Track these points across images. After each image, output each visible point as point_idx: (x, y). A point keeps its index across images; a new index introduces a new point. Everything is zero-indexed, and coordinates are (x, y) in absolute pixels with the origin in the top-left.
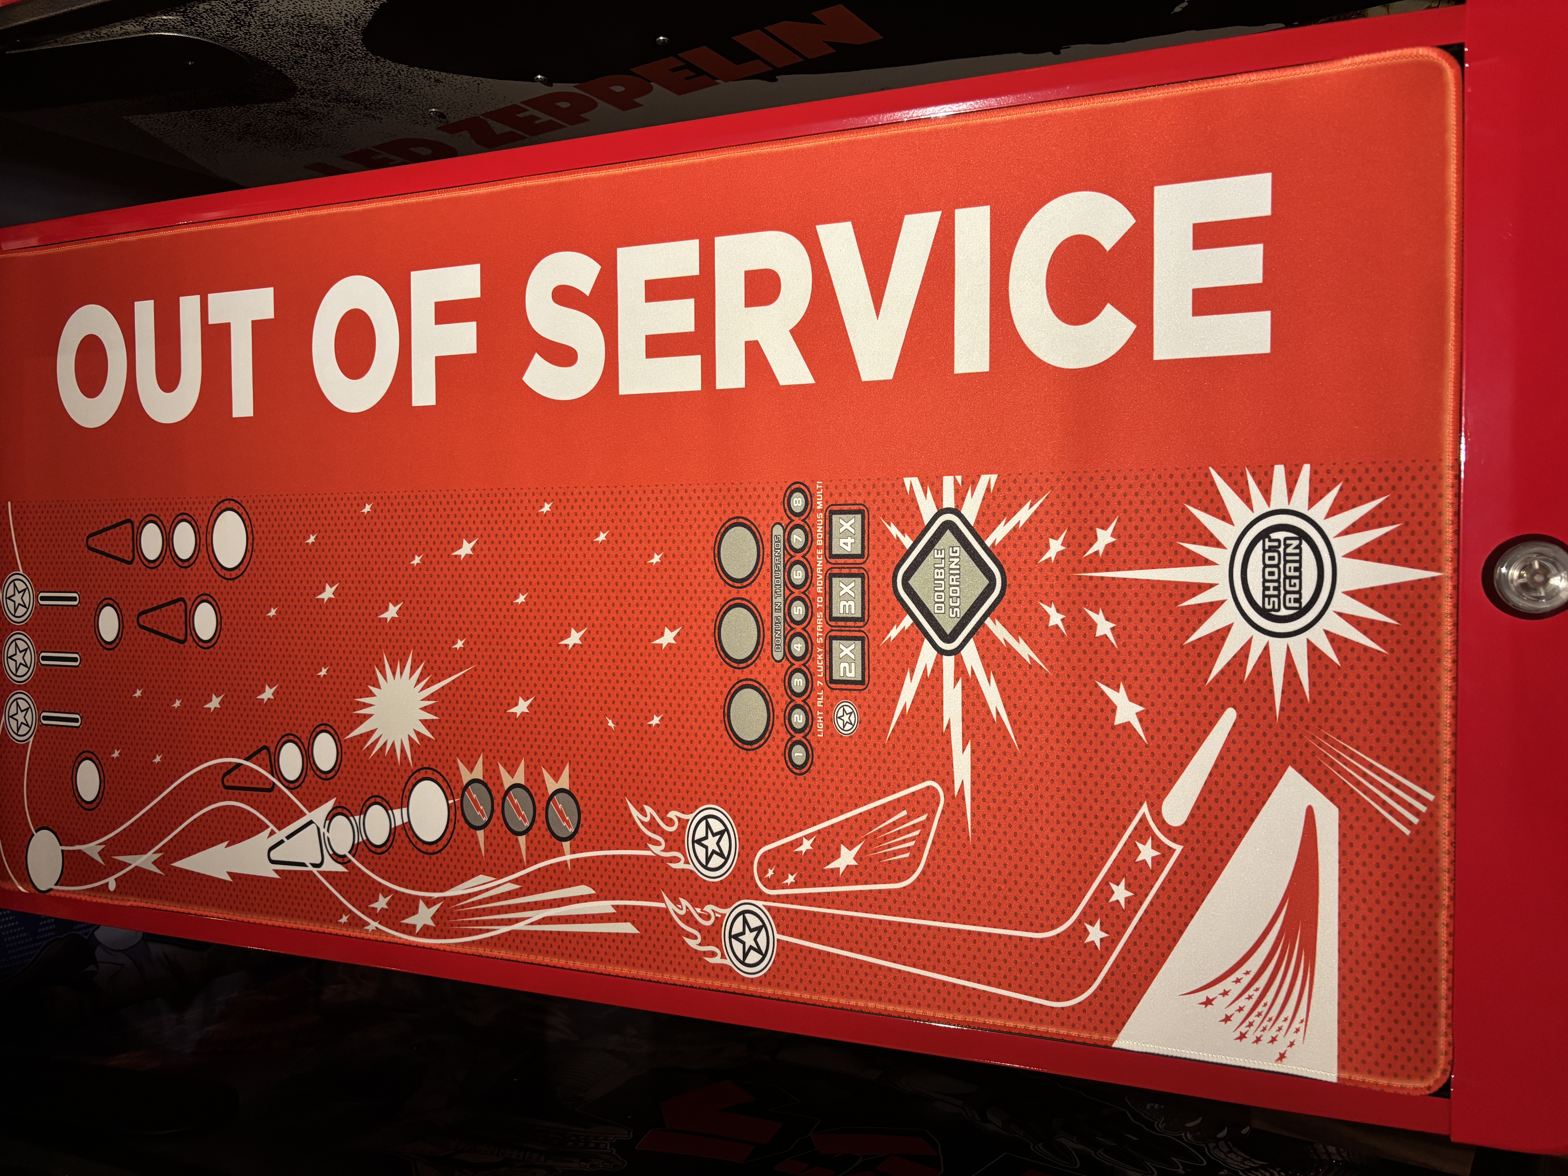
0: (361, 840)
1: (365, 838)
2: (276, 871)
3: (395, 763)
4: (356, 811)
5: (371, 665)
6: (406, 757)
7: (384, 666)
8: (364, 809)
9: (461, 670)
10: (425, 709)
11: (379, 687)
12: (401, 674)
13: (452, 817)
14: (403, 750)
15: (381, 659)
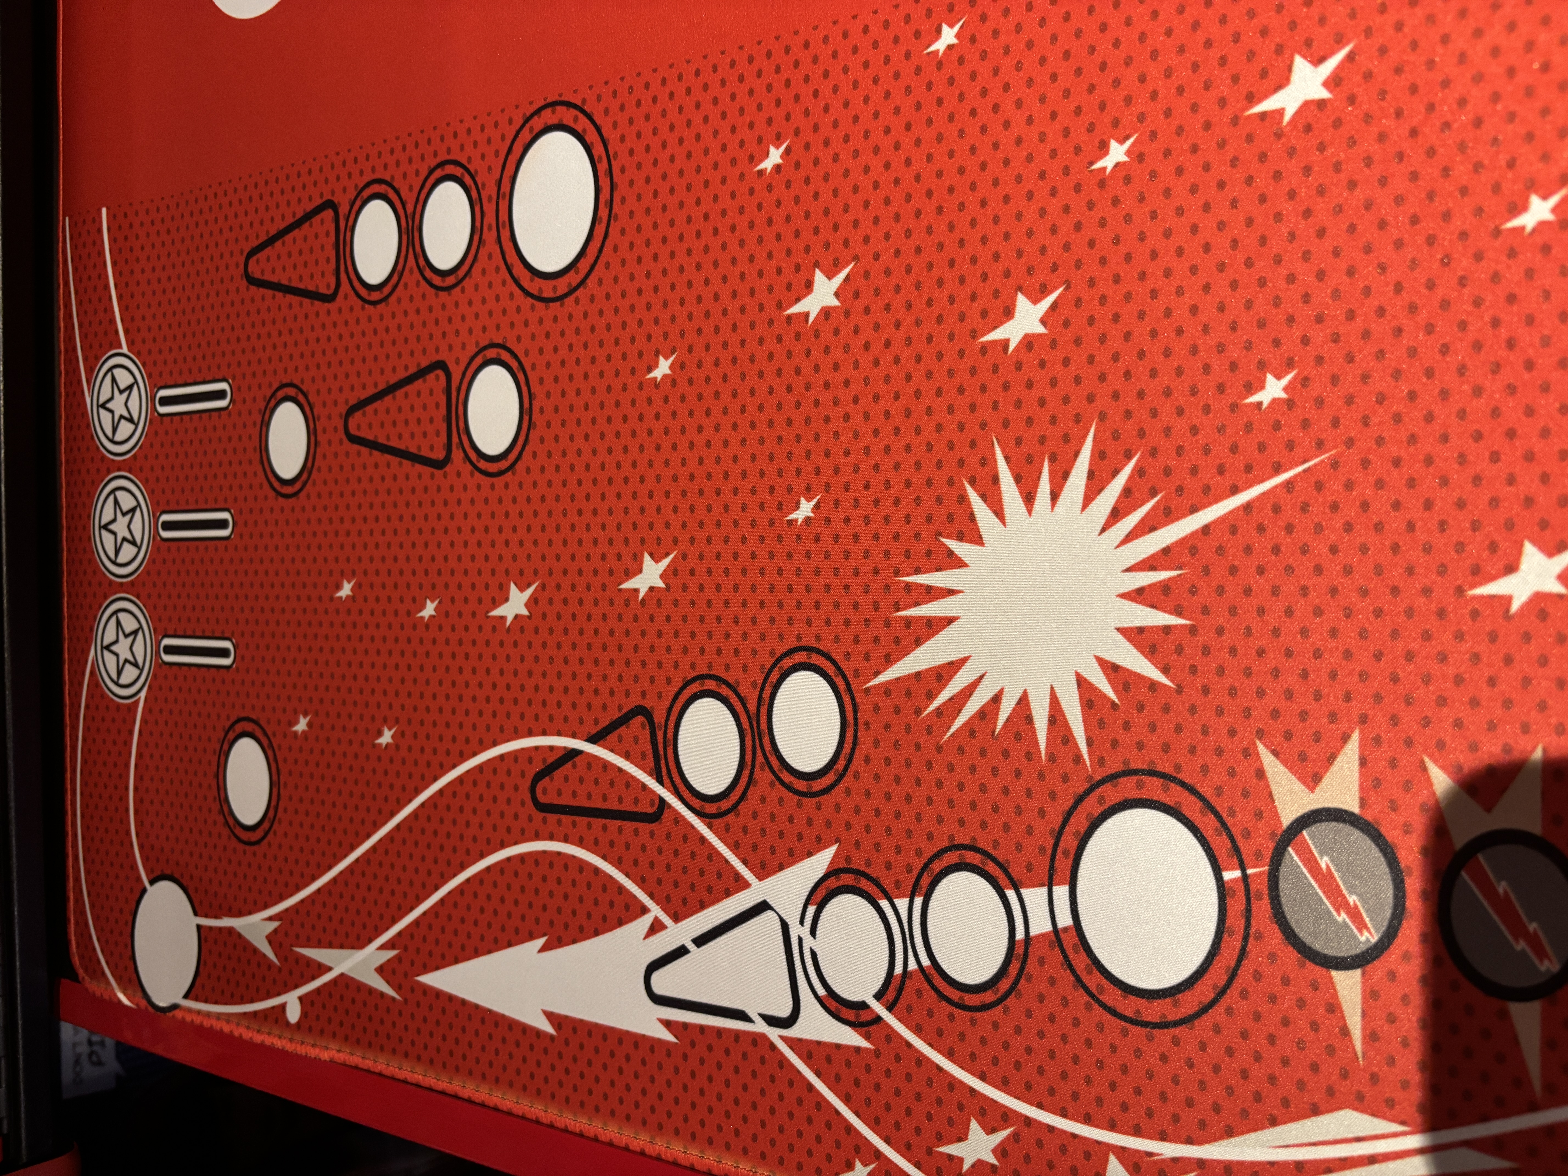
0: (912, 965)
1: (926, 962)
2: (668, 1024)
3: (1031, 754)
4: (898, 885)
5: (951, 482)
6: (1068, 738)
7: (996, 479)
8: (925, 881)
9: (1278, 469)
10: (1138, 595)
11: (978, 540)
12: (1055, 496)
13: (1236, 921)
14: (1056, 716)
15: (988, 462)
